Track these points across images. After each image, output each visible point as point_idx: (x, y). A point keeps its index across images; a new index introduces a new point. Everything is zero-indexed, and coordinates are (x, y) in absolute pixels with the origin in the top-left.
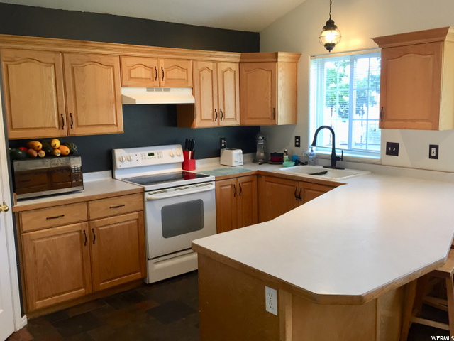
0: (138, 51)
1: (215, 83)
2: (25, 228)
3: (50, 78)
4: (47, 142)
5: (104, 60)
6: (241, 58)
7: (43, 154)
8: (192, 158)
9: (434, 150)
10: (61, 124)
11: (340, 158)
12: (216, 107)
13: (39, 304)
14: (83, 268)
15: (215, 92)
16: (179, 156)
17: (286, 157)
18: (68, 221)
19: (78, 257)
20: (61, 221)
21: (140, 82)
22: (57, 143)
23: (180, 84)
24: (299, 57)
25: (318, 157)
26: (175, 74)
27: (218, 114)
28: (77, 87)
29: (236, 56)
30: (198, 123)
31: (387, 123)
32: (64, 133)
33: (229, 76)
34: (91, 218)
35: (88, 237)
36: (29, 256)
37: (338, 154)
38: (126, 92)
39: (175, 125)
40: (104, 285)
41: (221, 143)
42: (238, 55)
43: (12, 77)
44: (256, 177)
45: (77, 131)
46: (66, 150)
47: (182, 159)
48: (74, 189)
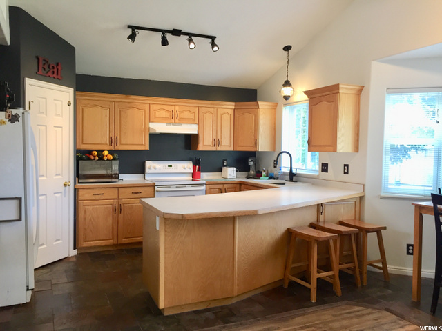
0: (161, 101)
1: (215, 122)
2: (81, 198)
3: (106, 116)
4: (100, 152)
5: (140, 106)
6: (235, 106)
7: (97, 158)
8: (198, 170)
9: (346, 167)
10: (111, 142)
11: (295, 175)
12: (215, 137)
13: (85, 244)
14: (113, 227)
15: (215, 128)
16: (190, 168)
17: (264, 174)
18: (106, 198)
19: (110, 220)
20: (102, 197)
21: (161, 120)
22: (106, 153)
23: (189, 121)
24: (276, 106)
25: (285, 174)
26: (186, 115)
27: (216, 142)
28: (122, 122)
29: (231, 105)
30: (201, 147)
31: (312, 148)
32: (112, 148)
33: (226, 117)
34: (120, 197)
35: (117, 209)
36: (81, 215)
37: (294, 171)
38: (152, 125)
39: (190, 149)
40: (126, 241)
41: (223, 163)
42: (233, 103)
43: (85, 115)
44: (238, 185)
45: (120, 147)
46: (111, 157)
47: (192, 171)
48: (113, 180)
